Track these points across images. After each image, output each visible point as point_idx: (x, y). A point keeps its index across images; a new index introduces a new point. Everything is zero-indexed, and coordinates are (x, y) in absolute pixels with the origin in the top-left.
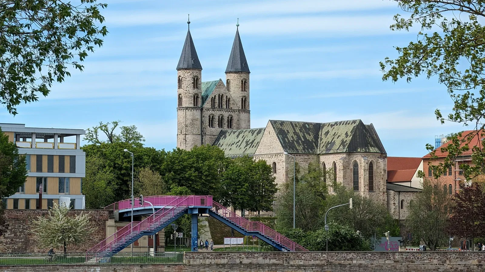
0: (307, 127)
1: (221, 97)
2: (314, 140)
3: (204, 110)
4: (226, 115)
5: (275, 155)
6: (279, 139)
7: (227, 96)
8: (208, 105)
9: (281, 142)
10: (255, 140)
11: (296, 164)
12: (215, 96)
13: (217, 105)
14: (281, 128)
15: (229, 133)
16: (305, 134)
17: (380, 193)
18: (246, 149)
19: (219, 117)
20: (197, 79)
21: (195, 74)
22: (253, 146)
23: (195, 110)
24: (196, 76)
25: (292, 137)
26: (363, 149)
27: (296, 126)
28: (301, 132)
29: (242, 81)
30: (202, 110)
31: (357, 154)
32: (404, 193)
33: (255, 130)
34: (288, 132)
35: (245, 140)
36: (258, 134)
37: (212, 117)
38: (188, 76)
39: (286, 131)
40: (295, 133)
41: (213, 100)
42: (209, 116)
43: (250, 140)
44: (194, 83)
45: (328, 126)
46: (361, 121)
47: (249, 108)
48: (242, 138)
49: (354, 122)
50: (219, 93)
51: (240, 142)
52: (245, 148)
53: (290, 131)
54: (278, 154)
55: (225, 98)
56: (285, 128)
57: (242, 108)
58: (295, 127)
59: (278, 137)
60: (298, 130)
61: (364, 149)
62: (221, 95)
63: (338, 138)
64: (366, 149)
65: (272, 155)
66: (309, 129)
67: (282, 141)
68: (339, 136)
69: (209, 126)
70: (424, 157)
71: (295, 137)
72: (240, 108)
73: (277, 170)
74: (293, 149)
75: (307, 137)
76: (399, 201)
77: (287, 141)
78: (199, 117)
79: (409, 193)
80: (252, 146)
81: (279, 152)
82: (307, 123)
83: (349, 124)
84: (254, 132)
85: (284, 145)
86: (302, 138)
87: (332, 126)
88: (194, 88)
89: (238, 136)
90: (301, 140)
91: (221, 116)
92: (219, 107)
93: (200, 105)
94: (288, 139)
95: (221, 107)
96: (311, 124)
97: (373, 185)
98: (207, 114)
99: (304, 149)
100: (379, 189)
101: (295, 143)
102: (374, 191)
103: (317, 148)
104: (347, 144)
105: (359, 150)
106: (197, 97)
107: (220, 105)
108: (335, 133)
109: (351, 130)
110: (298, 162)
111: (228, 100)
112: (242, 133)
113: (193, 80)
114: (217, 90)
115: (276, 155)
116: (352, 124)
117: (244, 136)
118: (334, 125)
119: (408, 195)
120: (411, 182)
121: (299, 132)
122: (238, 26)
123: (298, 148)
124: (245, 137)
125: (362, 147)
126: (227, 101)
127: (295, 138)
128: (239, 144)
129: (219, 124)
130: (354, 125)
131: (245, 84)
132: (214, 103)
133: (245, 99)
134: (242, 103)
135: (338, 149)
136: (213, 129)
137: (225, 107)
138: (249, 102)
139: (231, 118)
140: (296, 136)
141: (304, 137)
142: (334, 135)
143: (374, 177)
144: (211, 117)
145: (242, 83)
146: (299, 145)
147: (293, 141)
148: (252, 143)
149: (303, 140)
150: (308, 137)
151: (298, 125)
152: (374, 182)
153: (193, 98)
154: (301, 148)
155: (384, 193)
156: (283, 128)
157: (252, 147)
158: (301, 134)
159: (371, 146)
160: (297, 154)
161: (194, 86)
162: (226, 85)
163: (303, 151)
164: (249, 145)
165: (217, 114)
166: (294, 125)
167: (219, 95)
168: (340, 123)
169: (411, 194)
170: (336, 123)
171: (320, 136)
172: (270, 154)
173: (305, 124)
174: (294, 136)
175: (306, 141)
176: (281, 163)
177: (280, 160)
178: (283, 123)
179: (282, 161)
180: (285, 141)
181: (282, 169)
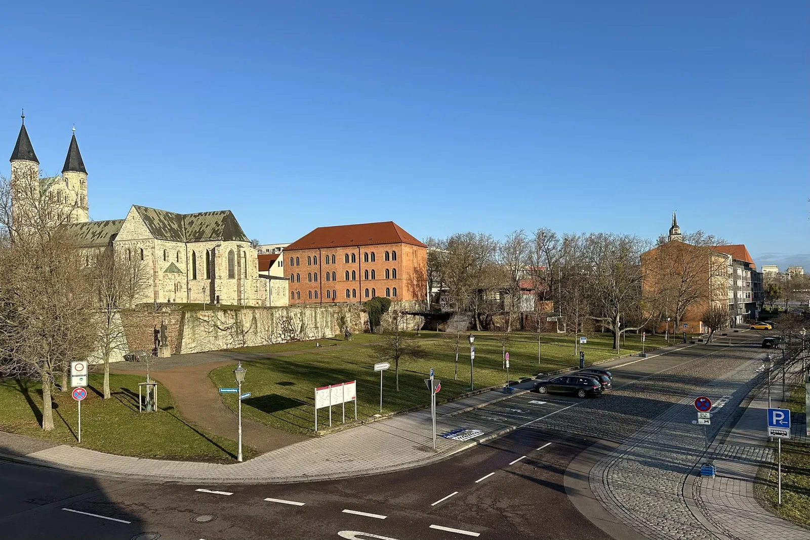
0: (170, 216)
1: (59, 193)
2: (179, 229)
4: (66, 209)
5: (141, 241)
6: (146, 225)
7: (65, 192)
8: (46, 198)
9: (148, 228)
10: (102, 231)
11: (165, 251)
12: (54, 190)
13: (55, 199)
14: (145, 213)
15: (70, 225)
16: (170, 222)
18: (94, 239)
21: (32, 166)
22: (102, 236)
27: (160, 214)
28: (165, 220)
29: (80, 180)
31: (233, 243)
32: (273, 280)
33: (102, 223)
34: (154, 219)
35: (91, 232)
36: (105, 225)
39: (151, 218)
40: (160, 220)
43: (96, 231)
45: (191, 217)
46: (229, 211)
47: (87, 205)
48: (87, 229)
49: (223, 212)
50: (57, 188)
51: (85, 234)
52: (91, 238)
54: (146, 239)
55: (63, 194)
56: (150, 215)
57: (81, 205)
59: (145, 223)
60: (162, 218)
61: (238, 238)
62: (59, 190)
63: (206, 227)
65: (137, 241)
66: (173, 219)
68: (207, 225)
71: (161, 224)
73: (144, 256)
74: (161, 235)
76: (270, 288)
77: (155, 228)
80: (100, 236)
81: (148, 237)
82: (169, 213)
83: (217, 214)
84: (101, 224)
85: (152, 231)
87: (195, 216)
90: (167, 228)
91: (60, 210)
92: (57, 201)
93: (37, 197)
94: (155, 225)
95: (60, 201)
96: (173, 214)
99: (171, 236)
100: (252, 276)
101: (162, 230)
103: (183, 237)
104: (220, 232)
105: (234, 239)
108: (202, 223)
109: (221, 220)
110: (167, 249)
112: (86, 225)
113: (29, 171)
114: (56, 185)
115: (143, 240)
116: (220, 214)
117: (88, 228)
118: (198, 216)
119: (276, 283)
122: (74, 132)
124: (90, 229)
126: (66, 196)
130: (223, 215)
131: (83, 184)
132: (53, 197)
133: (84, 197)
135: (210, 237)
136: (52, 222)
137: (63, 202)
141: (169, 225)
142: (201, 224)
146: (166, 232)
147: (160, 227)
148: (100, 233)
149: (169, 228)
150: (172, 226)
152: (248, 270)
154: (169, 235)
156: (147, 214)
157: (101, 238)
158: (166, 222)
160: (166, 240)
163: (171, 238)
164: (96, 235)
166: (158, 213)
168: (206, 214)
169: (278, 281)
170: (200, 214)
171: (183, 226)
173: (167, 213)
174: (159, 223)
175: (172, 229)
176: (149, 250)
177: (149, 246)
178: (146, 209)
179: (150, 247)
180: (152, 227)
181: (150, 255)
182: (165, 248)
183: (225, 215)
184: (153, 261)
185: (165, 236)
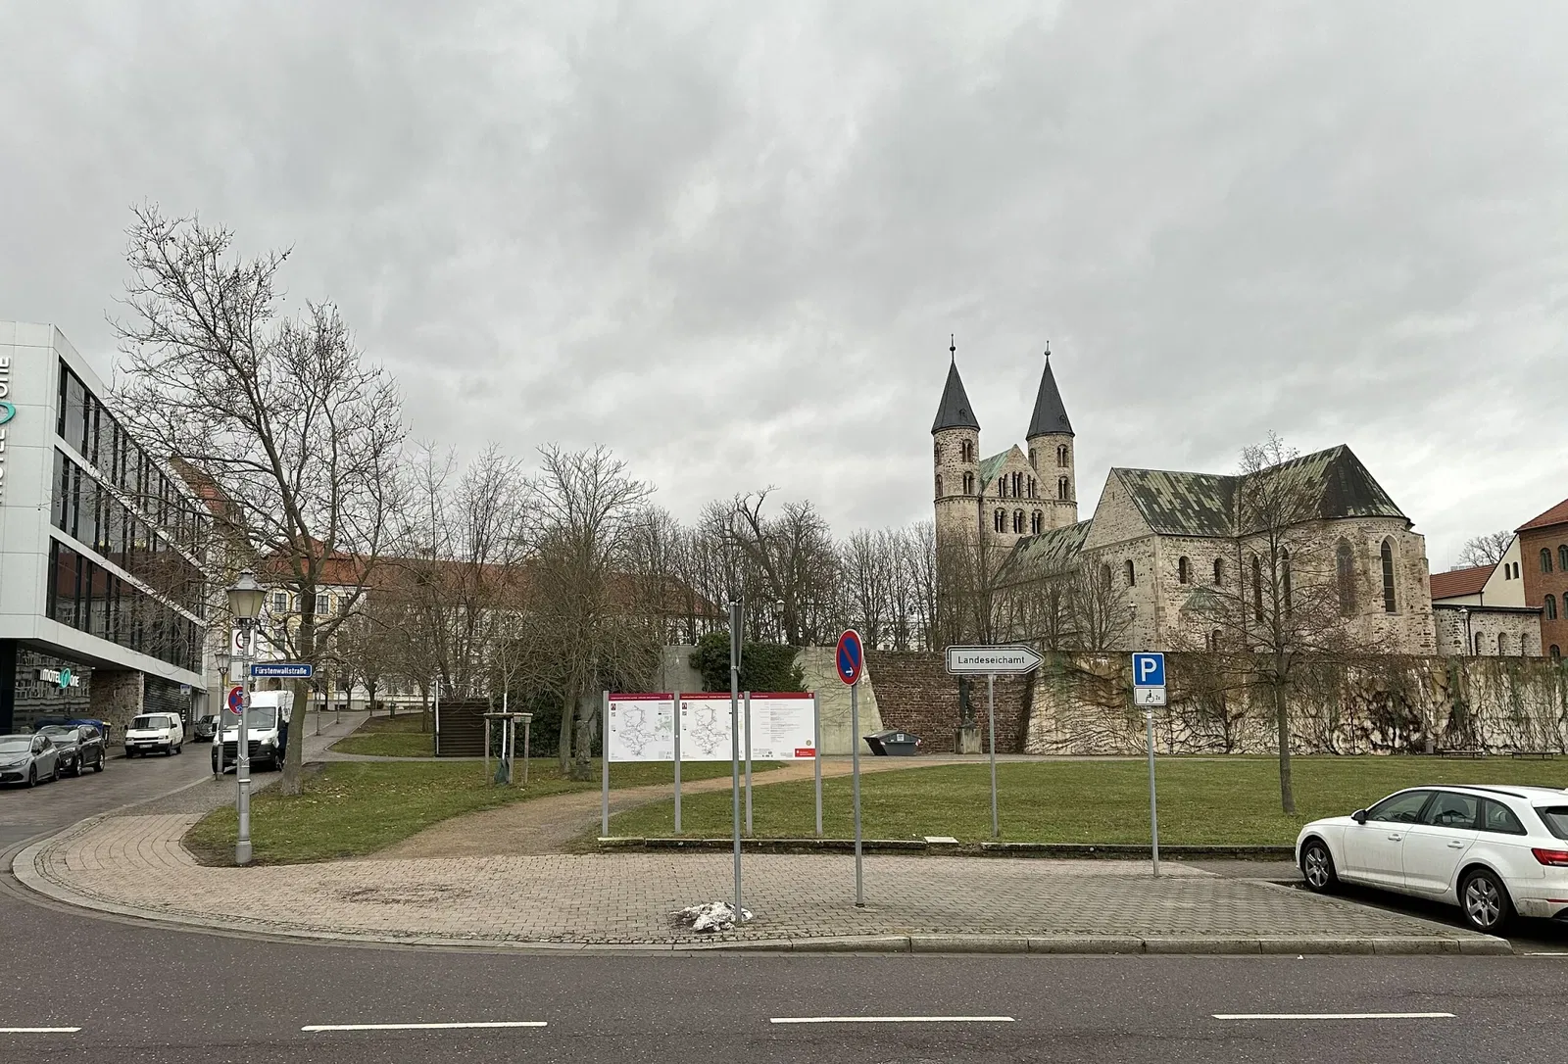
0: (1205, 483)
1: (1018, 478)
2: (1223, 509)
3: (985, 500)
4: (1029, 509)
5: (1128, 544)
6: (1138, 506)
7: (1029, 476)
8: (992, 491)
9: (1142, 512)
11: (1183, 561)
12: (1006, 476)
13: (1010, 492)
14: (1140, 483)
15: (1034, 539)
16: (1201, 496)
17: (1416, 617)
18: (1069, 557)
19: (1015, 513)
20: (969, 445)
21: (965, 436)
23: (967, 501)
24: (967, 440)
25: (1171, 502)
26: (1360, 509)
27: (1179, 481)
28: (1190, 492)
29: (1059, 449)
30: (980, 500)
31: (1347, 523)
32: (1481, 615)
34: (1160, 492)
37: (1002, 513)
38: (953, 442)
39: (1154, 490)
40: (1176, 495)
41: (1002, 482)
42: (996, 512)
44: (963, 452)
45: (1256, 478)
46: (1345, 447)
47: (1074, 498)
48: (1060, 541)
49: (1328, 453)
50: (1013, 469)
51: (1055, 551)
53: (1162, 491)
54: (1137, 539)
55: (1025, 479)
56: (1152, 486)
57: (1061, 497)
58: (1175, 483)
59: (1137, 504)
60: (1182, 489)
61: (1364, 510)
62: (1017, 473)
63: (1286, 495)
64: (1369, 510)
65: (1121, 545)
66: (1210, 488)
67: (1145, 510)
68: (1288, 491)
69: (997, 530)
70: (1522, 526)
71: (1177, 503)
72: (1057, 498)
73: (1135, 576)
74: (1173, 526)
75: (1205, 503)
76: (1470, 637)
77: (1158, 511)
78: (976, 514)
79: (1494, 616)
81: (1140, 534)
82: (1202, 476)
83: (1313, 461)
85: (1152, 519)
86: (1195, 505)
87: (1266, 476)
88: (964, 461)
89: (1050, 542)
90: (1193, 509)
91: (1018, 513)
92: (1015, 495)
93: (976, 491)
94: (1160, 506)
95: (1019, 495)
96: (1213, 477)
97: (1393, 598)
98: (990, 508)
99: (1201, 526)
100: (1412, 607)
101: (1178, 514)
102: (1398, 612)
103: (1233, 526)
104: (1317, 500)
105: (1351, 512)
106: (971, 479)
107: (1017, 492)
108: (1277, 487)
109: (1321, 472)
110: (1188, 556)
111: (1033, 484)
112: (1060, 533)
113: (961, 445)
114: (1010, 464)
115: (1133, 542)
116: (1321, 459)
117: (1062, 538)
118: (1271, 473)
119: (1493, 621)
120: (1481, 593)
121: (1187, 493)
122: (1047, 354)
123: (1185, 525)
125: (1356, 507)
126: (1029, 484)
127: (1177, 506)
128: (1053, 553)
129: (1015, 527)
130: (1327, 460)
131: (1064, 456)
132: (1004, 488)
133: (1066, 481)
134: (1060, 488)
135: (1290, 518)
136: (1003, 536)
137: (1026, 495)
138: (1074, 487)
139: (1039, 515)
140: (1178, 501)
141: (1199, 503)
142: (1275, 490)
143: (1395, 579)
144: (1000, 513)
145: (1059, 453)
146: (1188, 518)
147: (1172, 510)
149: (1197, 508)
150: (1208, 503)
151: (1181, 479)
152: (1396, 591)
153: (962, 480)
154: (1193, 524)
155: (1427, 616)
156: (1145, 484)
158: (1191, 498)
159: (1381, 503)
160: (1186, 536)
161: (964, 457)
162: (1027, 455)
163: (1199, 531)
164: (1072, 550)
165: (1010, 507)
166: (1173, 479)
167: (1014, 473)
169: (1500, 617)
170: (1277, 467)
171: (1236, 501)
172: (1118, 543)
173: (1197, 478)
174: (1173, 500)
175: (1204, 511)
176: (1145, 560)
177: (1143, 553)
178: (1144, 474)
179: (1147, 554)
180: (1151, 510)
181: (1148, 572)
182: (1182, 554)
183: (1332, 458)
184: (1153, 584)
185: (1183, 527)
